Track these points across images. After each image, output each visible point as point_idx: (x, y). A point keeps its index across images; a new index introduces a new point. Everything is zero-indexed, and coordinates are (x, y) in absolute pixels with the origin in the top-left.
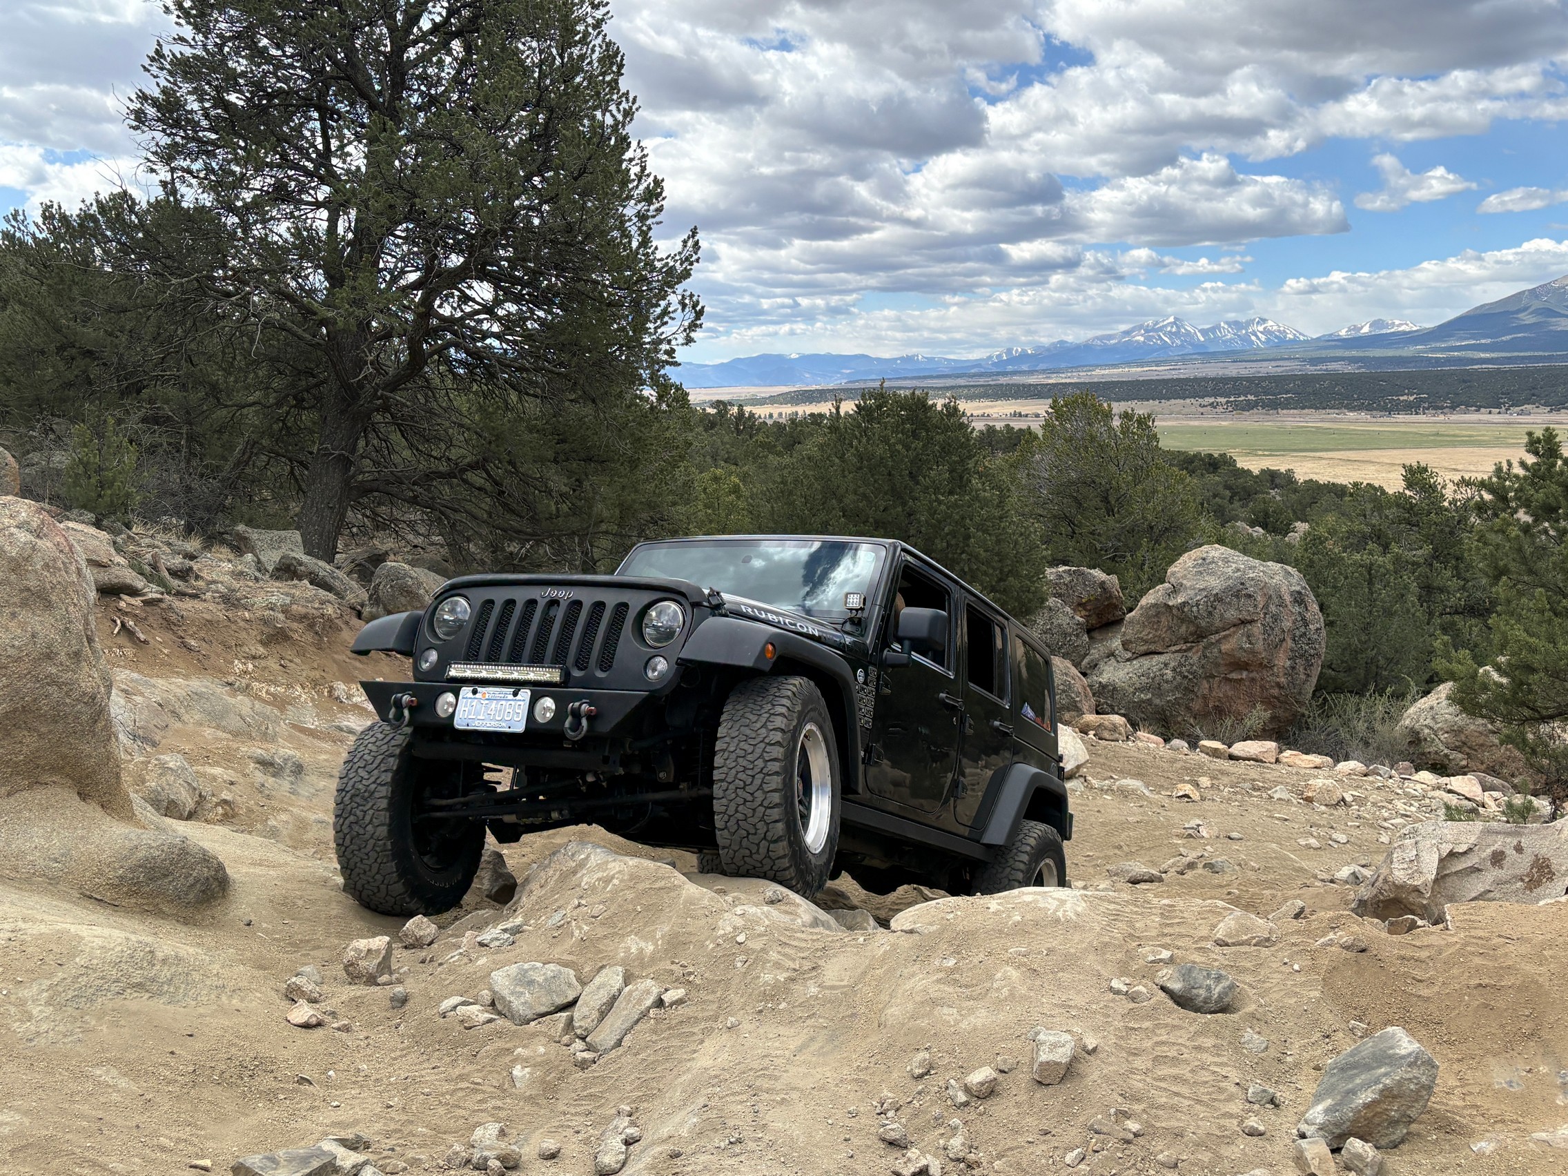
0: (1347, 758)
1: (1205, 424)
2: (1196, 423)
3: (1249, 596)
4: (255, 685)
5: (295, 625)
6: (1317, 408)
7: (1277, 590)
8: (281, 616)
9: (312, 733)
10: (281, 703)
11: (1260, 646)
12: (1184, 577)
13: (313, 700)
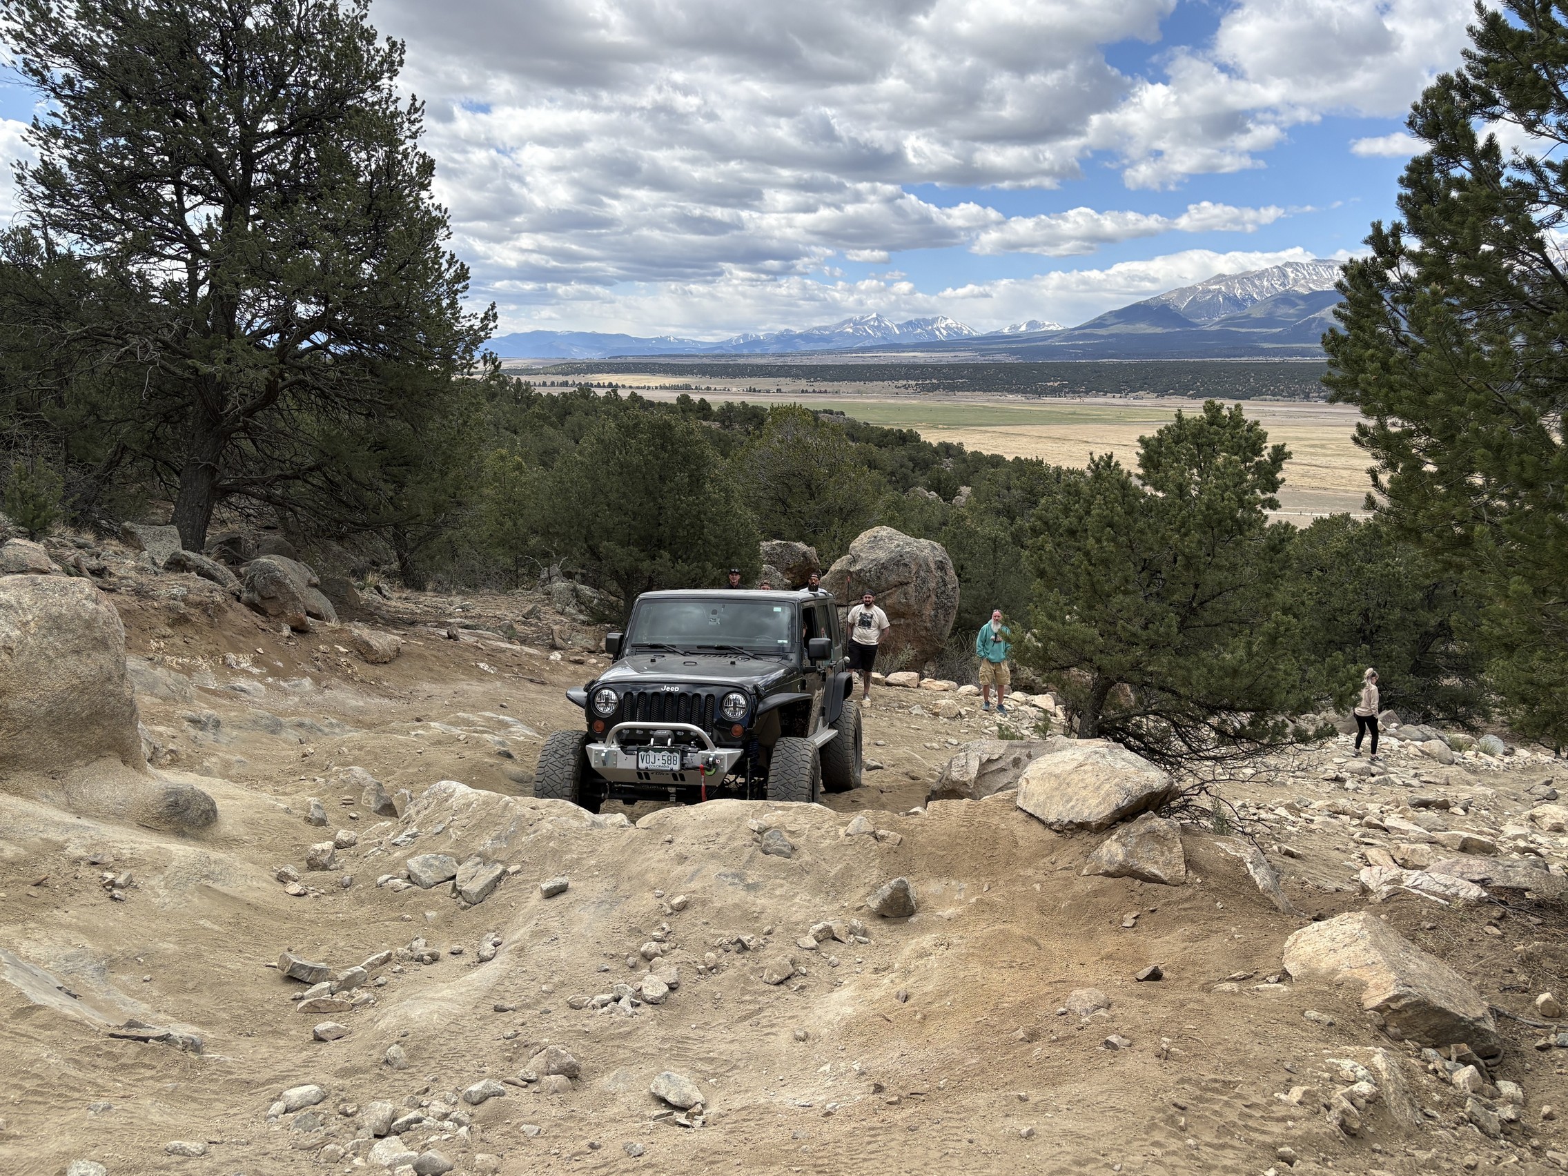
0: (968, 683)
1: (899, 402)
2: (892, 401)
3: (906, 565)
4: (168, 658)
5: (193, 611)
6: (985, 391)
7: (926, 560)
8: (182, 604)
9: (214, 693)
10: (188, 671)
11: (912, 601)
12: (861, 550)
13: (211, 667)
